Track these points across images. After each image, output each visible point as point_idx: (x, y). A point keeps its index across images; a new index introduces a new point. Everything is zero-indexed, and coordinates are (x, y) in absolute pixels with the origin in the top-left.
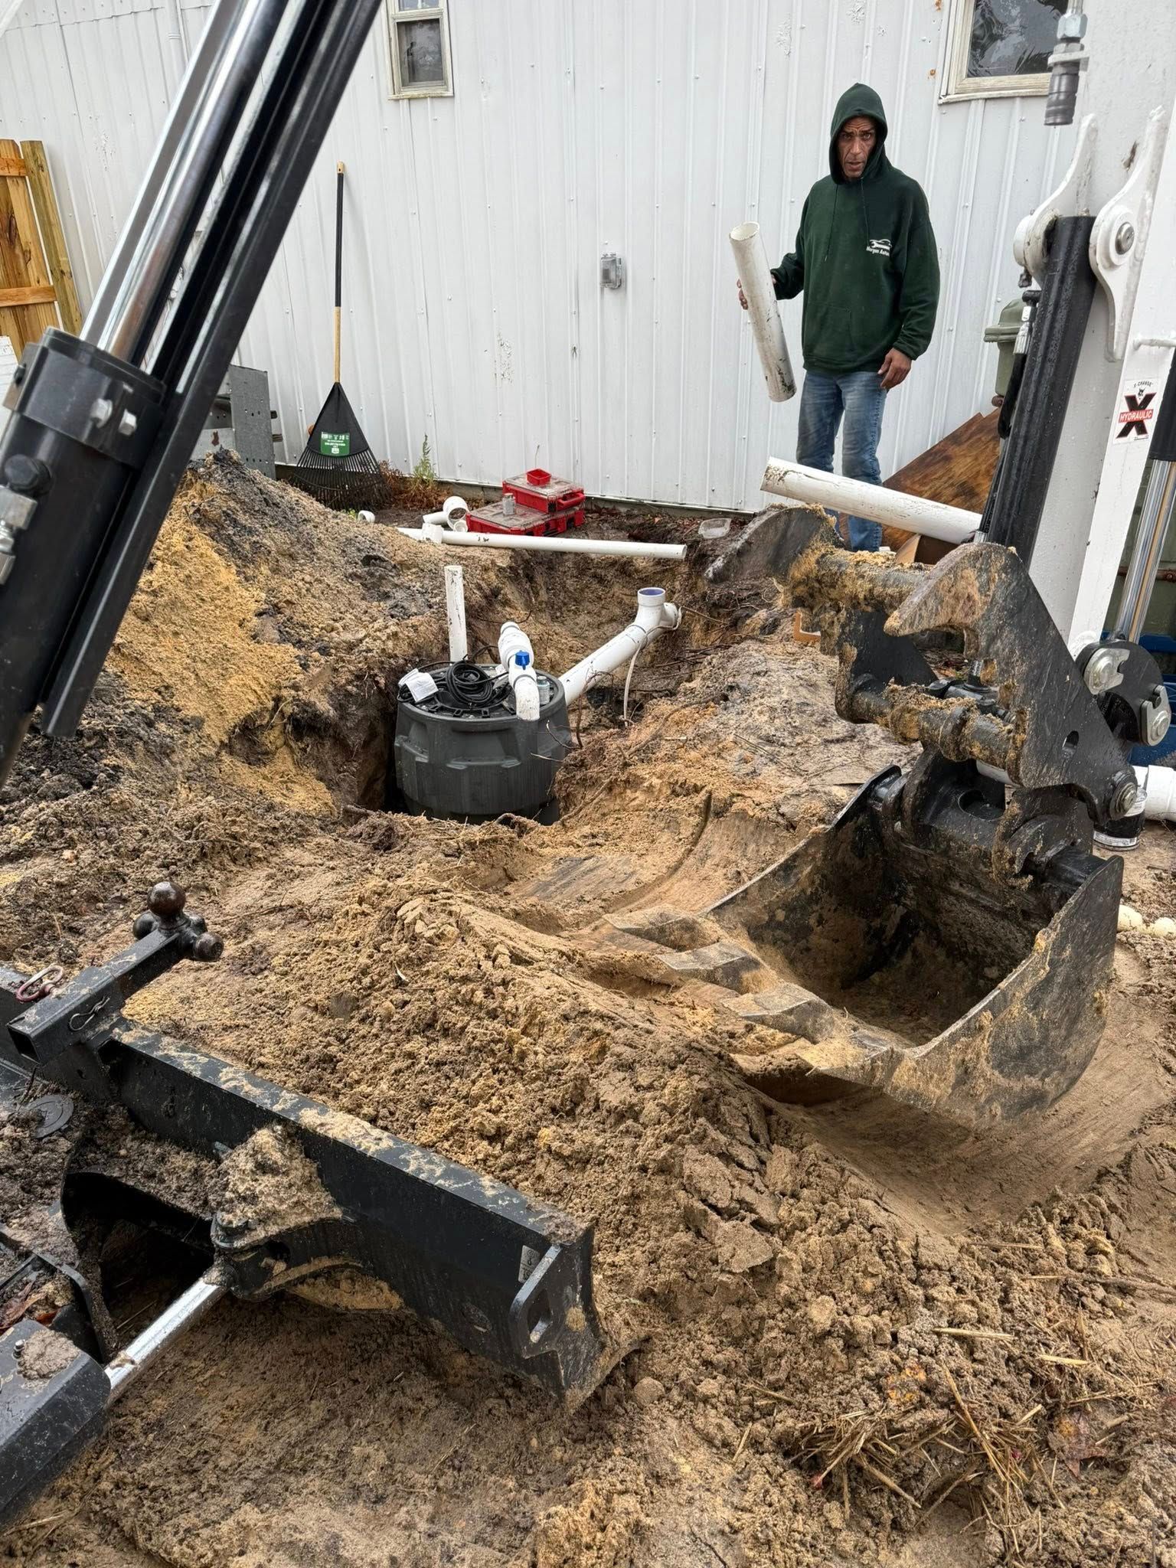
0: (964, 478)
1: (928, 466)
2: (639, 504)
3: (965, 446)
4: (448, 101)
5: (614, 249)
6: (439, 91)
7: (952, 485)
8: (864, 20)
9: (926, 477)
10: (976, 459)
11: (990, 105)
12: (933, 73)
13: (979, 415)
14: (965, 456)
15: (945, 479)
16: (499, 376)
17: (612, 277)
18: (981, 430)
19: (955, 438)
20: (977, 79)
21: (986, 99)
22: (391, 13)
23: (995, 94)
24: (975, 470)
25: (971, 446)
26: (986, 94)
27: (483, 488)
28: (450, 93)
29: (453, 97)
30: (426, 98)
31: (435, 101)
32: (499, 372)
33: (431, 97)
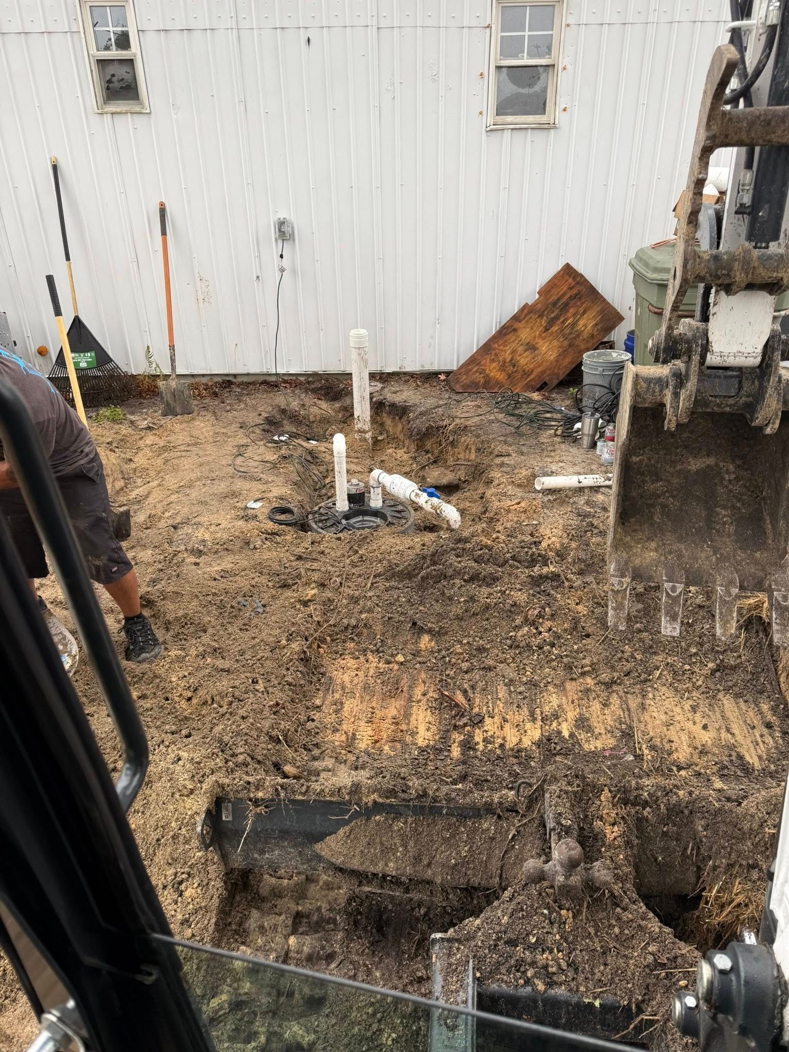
0: (528, 340)
1: (505, 335)
2: (315, 374)
3: (523, 322)
4: (146, 116)
5: (282, 216)
6: (137, 109)
7: (522, 344)
8: (438, 81)
9: (505, 341)
10: (532, 329)
11: (515, 133)
12: (481, 113)
13: (527, 304)
14: (525, 327)
15: (517, 342)
16: (201, 301)
17: (284, 232)
18: (530, 312)
19: (516, 318)
20: (503, 117)
21: (512, 129)
22: (91, 52)
23: (517, 126)
24: (533, 335)
25: (527, 321)
26: (512, 126)
27: (193, 376)
28: (148, 111)
29: (150, 113)
30: (127, 113)
31: (134, 116)
32: (201, 297)
33: (132, 113)
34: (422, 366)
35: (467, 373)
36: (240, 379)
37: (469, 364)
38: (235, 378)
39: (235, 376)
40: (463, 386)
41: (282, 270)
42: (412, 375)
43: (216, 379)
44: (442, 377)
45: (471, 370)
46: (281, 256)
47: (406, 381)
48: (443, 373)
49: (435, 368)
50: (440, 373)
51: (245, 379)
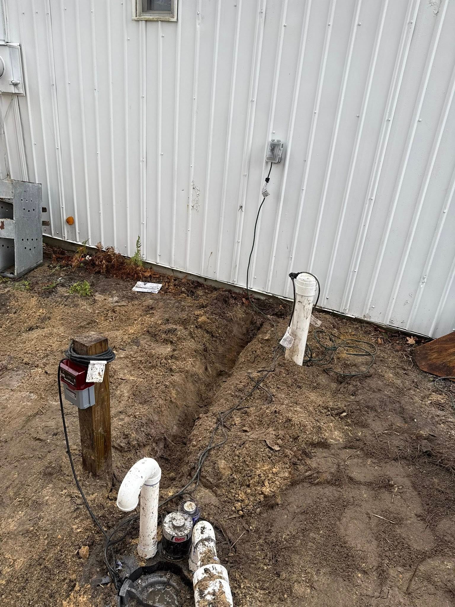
2: (274, 297)
4: (173, 24)
5: (277, 138)
6: (167, 18)
16: (191, 207)
28: (175, 20)
29: (177, 22)
30: (157, 21)
31: (164, 24)
32: (191, 204)
33: (162, 21)
34: (391, 321)
35: (440, 352)
36: (209, 283)
37: (446, 341)
38: (205, 281)
39: (206, 279)
40: (430, 365)
41: (265, 194)
42: (377, 328)
43: (190, 278)
44: (411, 341)
45: (446, 350)
46: (267, 180)
47: (367, 333)
48: (414, 335)
49: (407, 327)
50: (410, 335)
51: (213, 285)
